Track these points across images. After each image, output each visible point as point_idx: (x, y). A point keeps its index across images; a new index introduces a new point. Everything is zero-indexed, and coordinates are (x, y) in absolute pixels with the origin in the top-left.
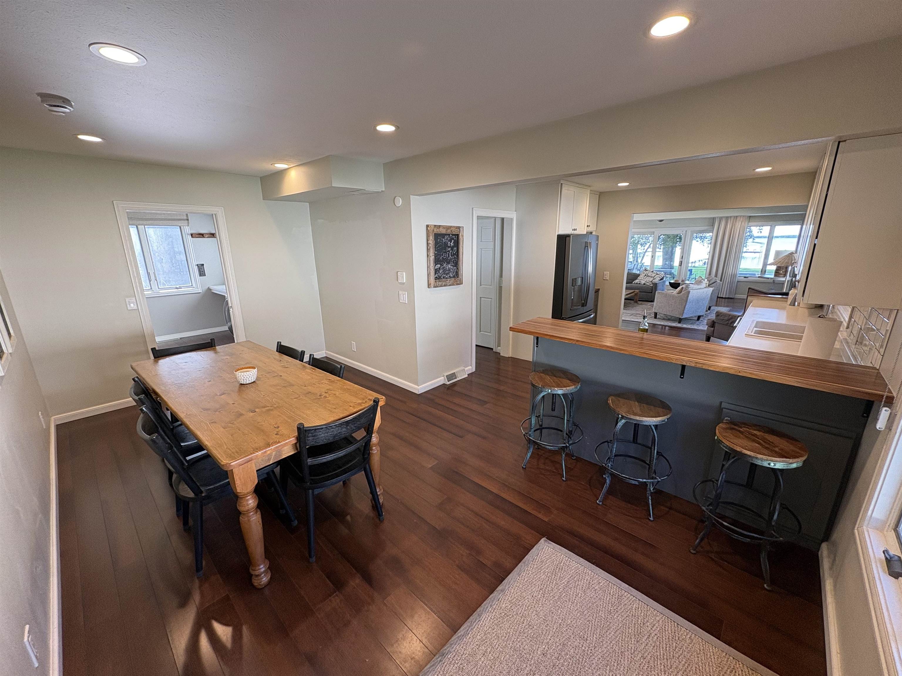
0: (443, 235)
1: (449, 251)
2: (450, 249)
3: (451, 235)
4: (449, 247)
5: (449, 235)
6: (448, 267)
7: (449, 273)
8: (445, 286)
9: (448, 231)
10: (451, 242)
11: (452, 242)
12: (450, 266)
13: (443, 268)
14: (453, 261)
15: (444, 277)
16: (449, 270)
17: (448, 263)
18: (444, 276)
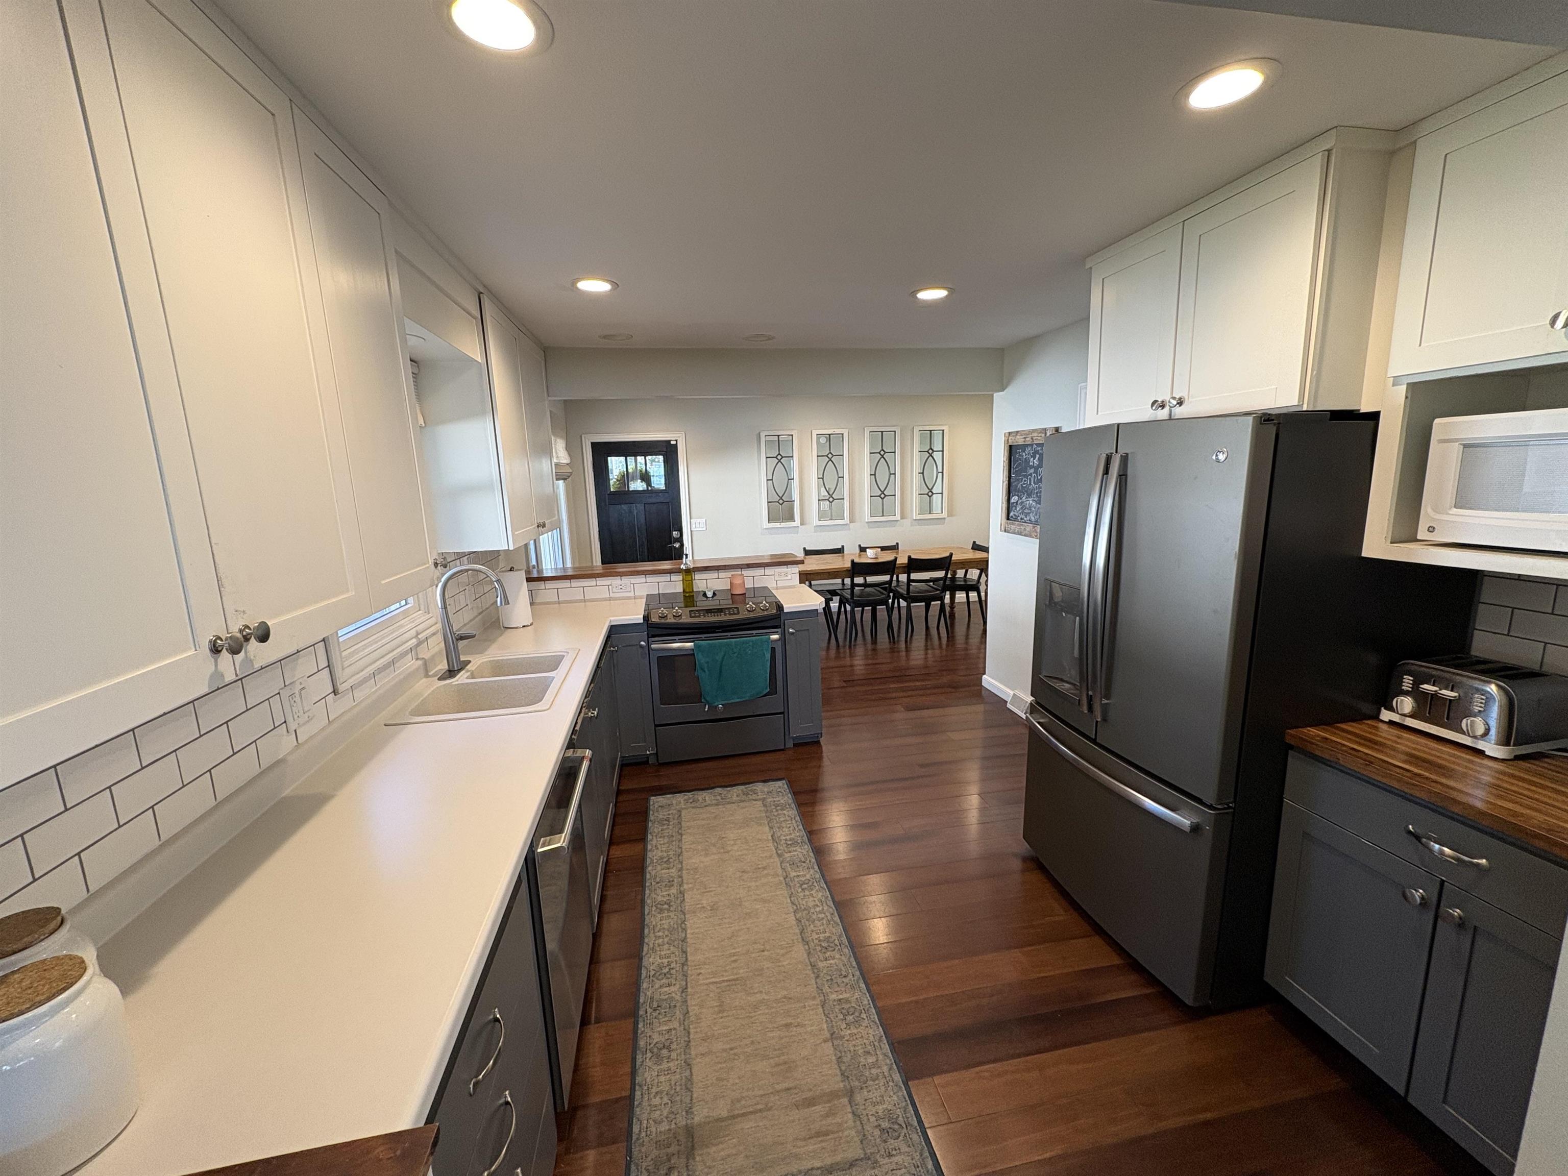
0: (1023, 447)
1: (1031, 475)
2: (1032, 471)
3: (1035, 446)
4: (1032, 467)
5: (1032, 445)
6: (1028, 502)
7: (1030, 513)
8: (1020, 534)
9: (1027, 439)
10: (1034, 459)
11: (1037, 459)
12: (1031, 502)
13: (1022, 503)
14: (1037, 493)
15: (1022, 519)
16: (1030, 508)
17: (1029, 495)
18: (1023, 517)
